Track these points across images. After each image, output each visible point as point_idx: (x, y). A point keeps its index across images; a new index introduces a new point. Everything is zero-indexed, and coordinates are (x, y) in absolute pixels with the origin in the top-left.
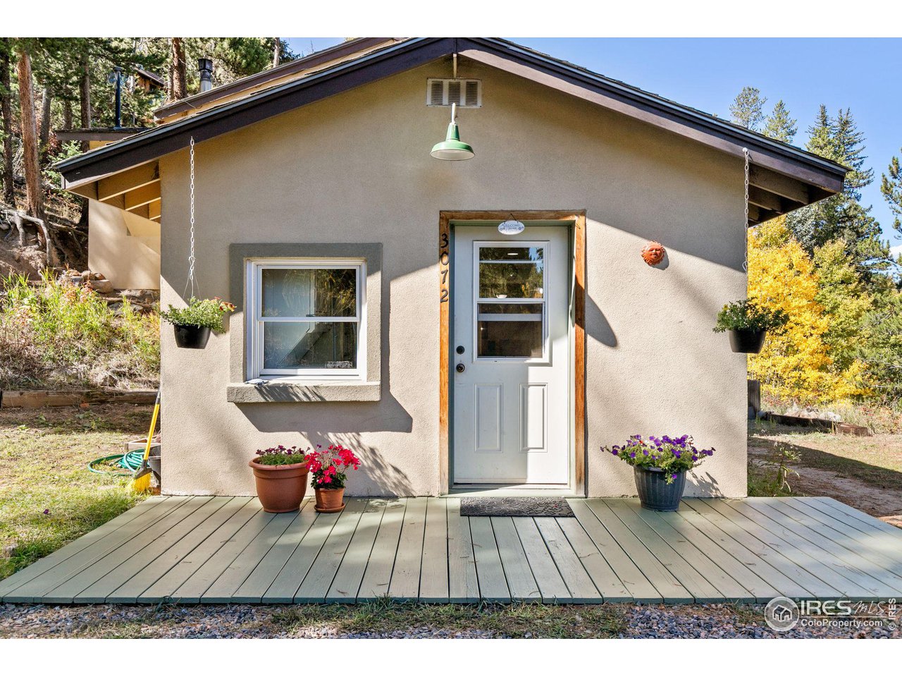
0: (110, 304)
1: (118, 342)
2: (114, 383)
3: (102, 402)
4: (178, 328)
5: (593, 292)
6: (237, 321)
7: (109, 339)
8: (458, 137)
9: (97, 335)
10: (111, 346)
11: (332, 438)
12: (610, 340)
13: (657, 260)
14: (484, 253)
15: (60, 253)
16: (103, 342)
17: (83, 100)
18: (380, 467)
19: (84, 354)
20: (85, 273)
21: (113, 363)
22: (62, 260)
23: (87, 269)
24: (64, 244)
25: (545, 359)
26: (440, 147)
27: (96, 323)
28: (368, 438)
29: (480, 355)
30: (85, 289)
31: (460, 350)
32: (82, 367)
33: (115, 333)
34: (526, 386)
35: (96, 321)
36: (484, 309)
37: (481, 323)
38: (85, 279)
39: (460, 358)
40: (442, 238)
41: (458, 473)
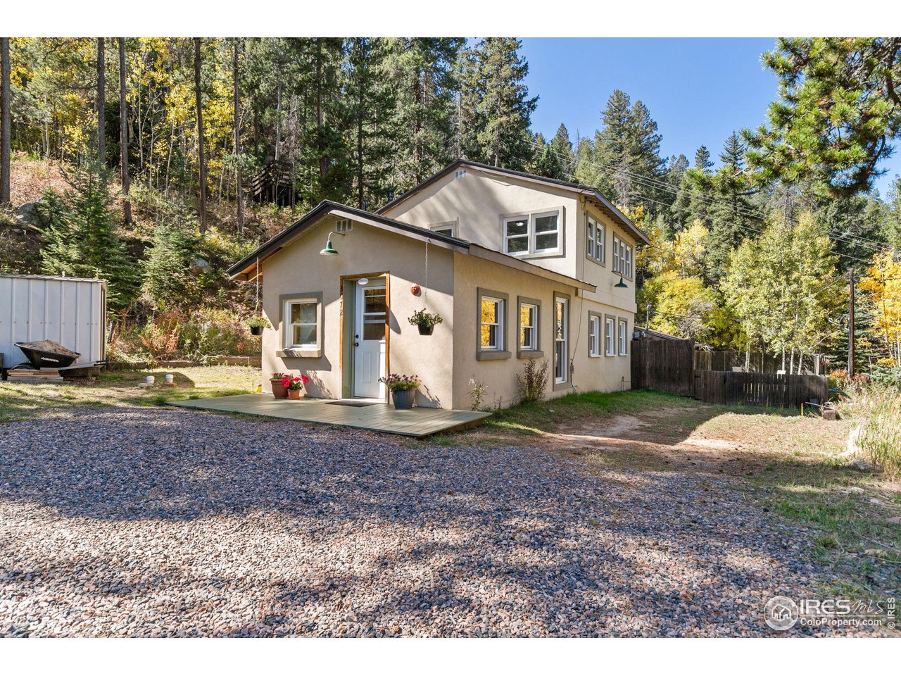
5: (393, 310)
6: (281, 324)
8: (331, 247)
11: (307, 372)
12: (398, 331)
13: (417, 291)
14: (366, 294)
18: (319, 384)
25: (383, 340)
26: (322, 252)
28: (317, 373)
29: (366, 339)
31: (357, 337)
34: (380, 353)
36: (366, 318)
37: (365, 325)
39: (357, 340)
40: (342, 287)
41: (357, 392)
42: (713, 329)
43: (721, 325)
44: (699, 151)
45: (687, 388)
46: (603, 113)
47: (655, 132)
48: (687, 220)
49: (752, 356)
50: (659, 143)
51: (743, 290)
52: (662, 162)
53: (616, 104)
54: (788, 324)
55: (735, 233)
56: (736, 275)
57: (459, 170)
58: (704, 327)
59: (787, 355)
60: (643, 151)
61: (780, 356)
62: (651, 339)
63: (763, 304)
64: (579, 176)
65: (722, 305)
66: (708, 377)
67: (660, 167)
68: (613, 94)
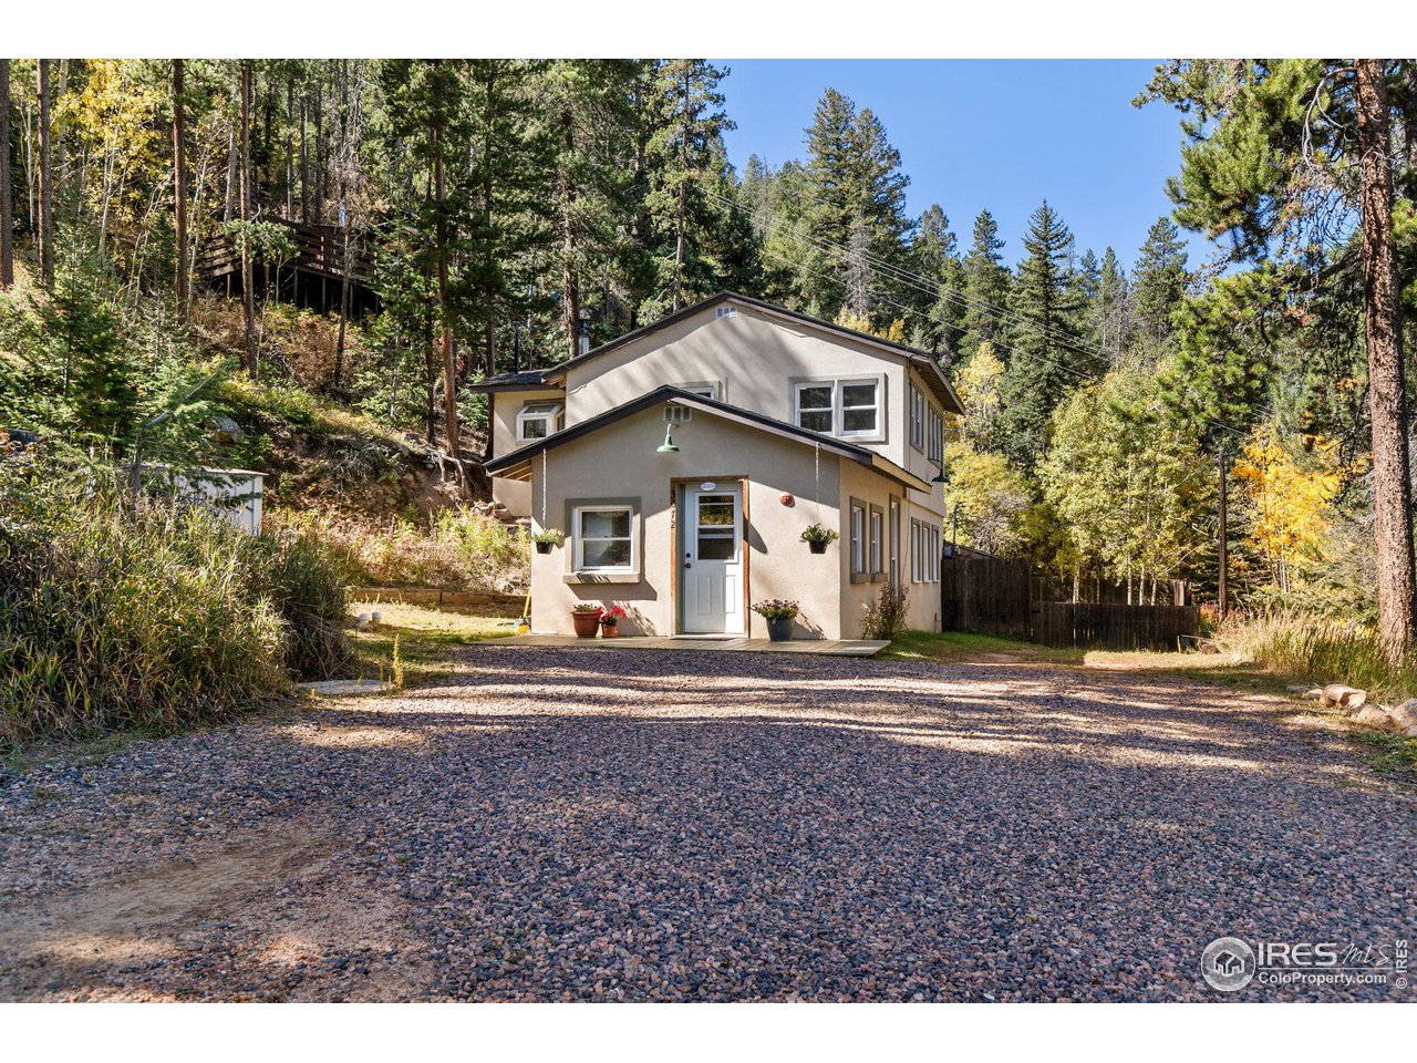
0: (509, 529)
1: (515, 560)
2: (511, 590)
3: (503, 603)
4: (538, 544)
5: (752, 521)
6: (568, 541)
7: (508, 558)
8: (670, 443)
9: (500, 554)
10: (509, 563)
11: (615, 603)
12: (763, 549)
13: (789, 502)
14: (702, 499)
15: (471, 486)
16: (504, 560)
17: (488, 345)
18: (638, 617)
19: (491, 568)
20: (491, 504)
21: (511, 577)
22: (473, 492)
23: (491, 500)
24: (474, 478)
25: (735, 560)
26: (661, 449)
27: (499, 545)
28: (633, 604)
29: (700, 558)
30: (491, 518)
31: (688, 555)
32: (490, 578)
33: (512, 553)
34: (725, 576)
35: (499, 543)
36: (702, 531)
37: (700, 540)
38: (491, 509)
39: (687, 560)
40: (673, 493)
41: (688, 627)
42: (1026, 540)
43: (1036, 534)
44: (979, 220)
45: (1022, 629)
46: (809, 132)
47: (896, 170)
48: (963, 341)
49: (1083, 582)
50: (904, 190)
51: (1073, 476)
52: (908, 226)
53: (832, 116)
54: (1136, 531)
55: (1049, 375)
56: (1062, 451)
57: (723, 306)
58: (1011, 536)
59: (1136, 583)
60: (881, 209)
61: (1125, 581)
62: (967, 557)
63: (1103, 496)
64: (774, 249)
65: (1039, 498)
66: (1050, 612)
67: (906, 235)
68: (823, 96)
